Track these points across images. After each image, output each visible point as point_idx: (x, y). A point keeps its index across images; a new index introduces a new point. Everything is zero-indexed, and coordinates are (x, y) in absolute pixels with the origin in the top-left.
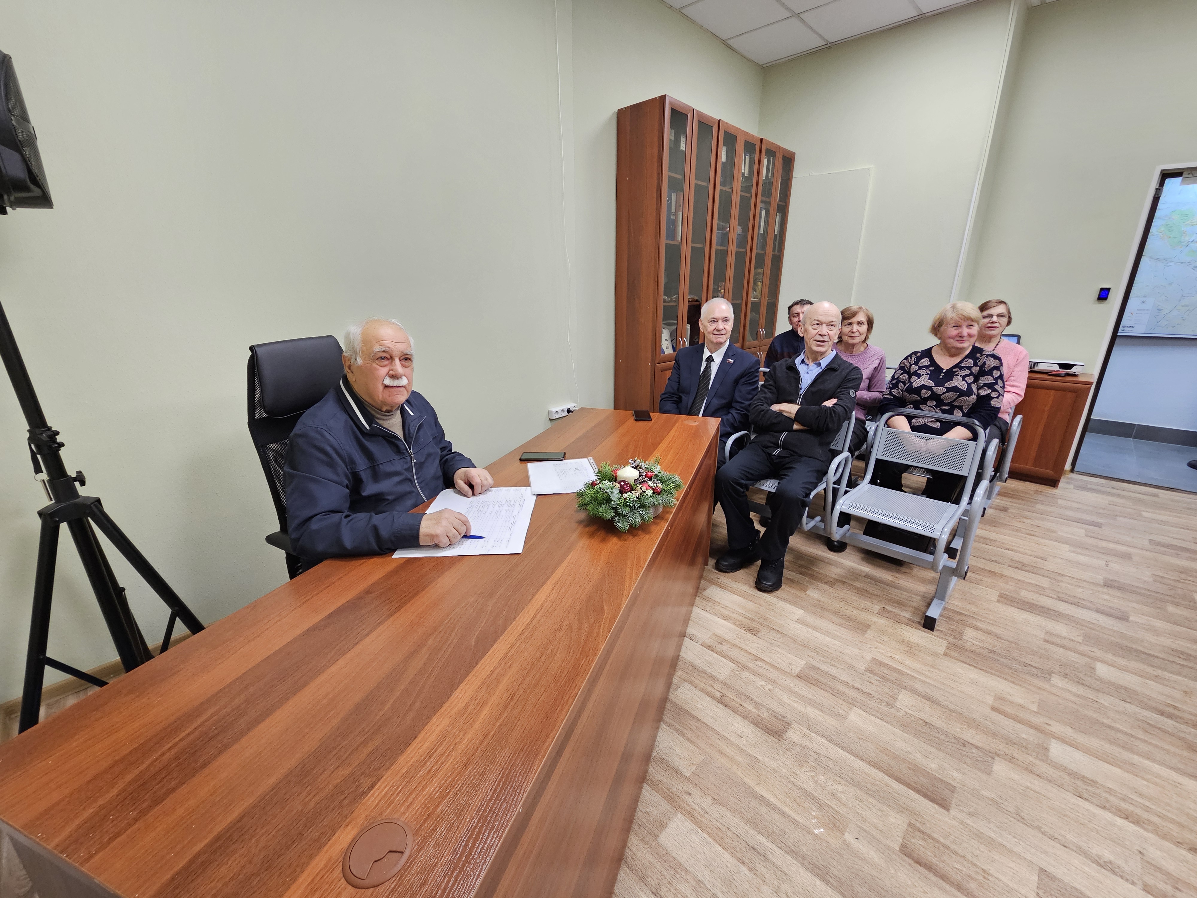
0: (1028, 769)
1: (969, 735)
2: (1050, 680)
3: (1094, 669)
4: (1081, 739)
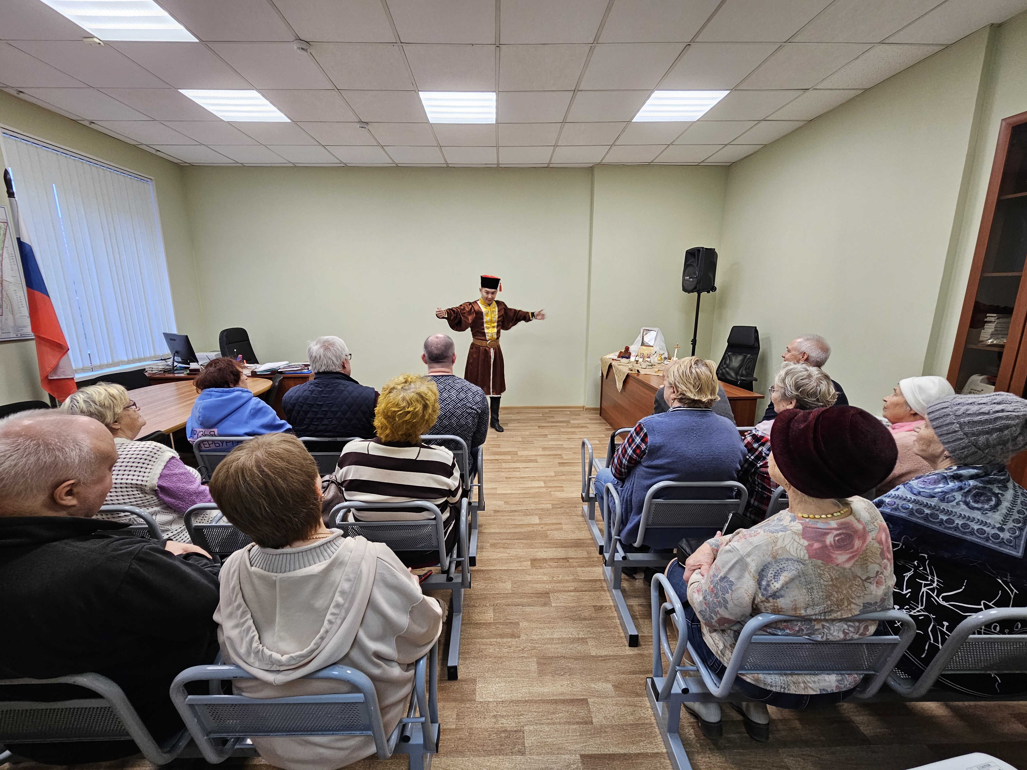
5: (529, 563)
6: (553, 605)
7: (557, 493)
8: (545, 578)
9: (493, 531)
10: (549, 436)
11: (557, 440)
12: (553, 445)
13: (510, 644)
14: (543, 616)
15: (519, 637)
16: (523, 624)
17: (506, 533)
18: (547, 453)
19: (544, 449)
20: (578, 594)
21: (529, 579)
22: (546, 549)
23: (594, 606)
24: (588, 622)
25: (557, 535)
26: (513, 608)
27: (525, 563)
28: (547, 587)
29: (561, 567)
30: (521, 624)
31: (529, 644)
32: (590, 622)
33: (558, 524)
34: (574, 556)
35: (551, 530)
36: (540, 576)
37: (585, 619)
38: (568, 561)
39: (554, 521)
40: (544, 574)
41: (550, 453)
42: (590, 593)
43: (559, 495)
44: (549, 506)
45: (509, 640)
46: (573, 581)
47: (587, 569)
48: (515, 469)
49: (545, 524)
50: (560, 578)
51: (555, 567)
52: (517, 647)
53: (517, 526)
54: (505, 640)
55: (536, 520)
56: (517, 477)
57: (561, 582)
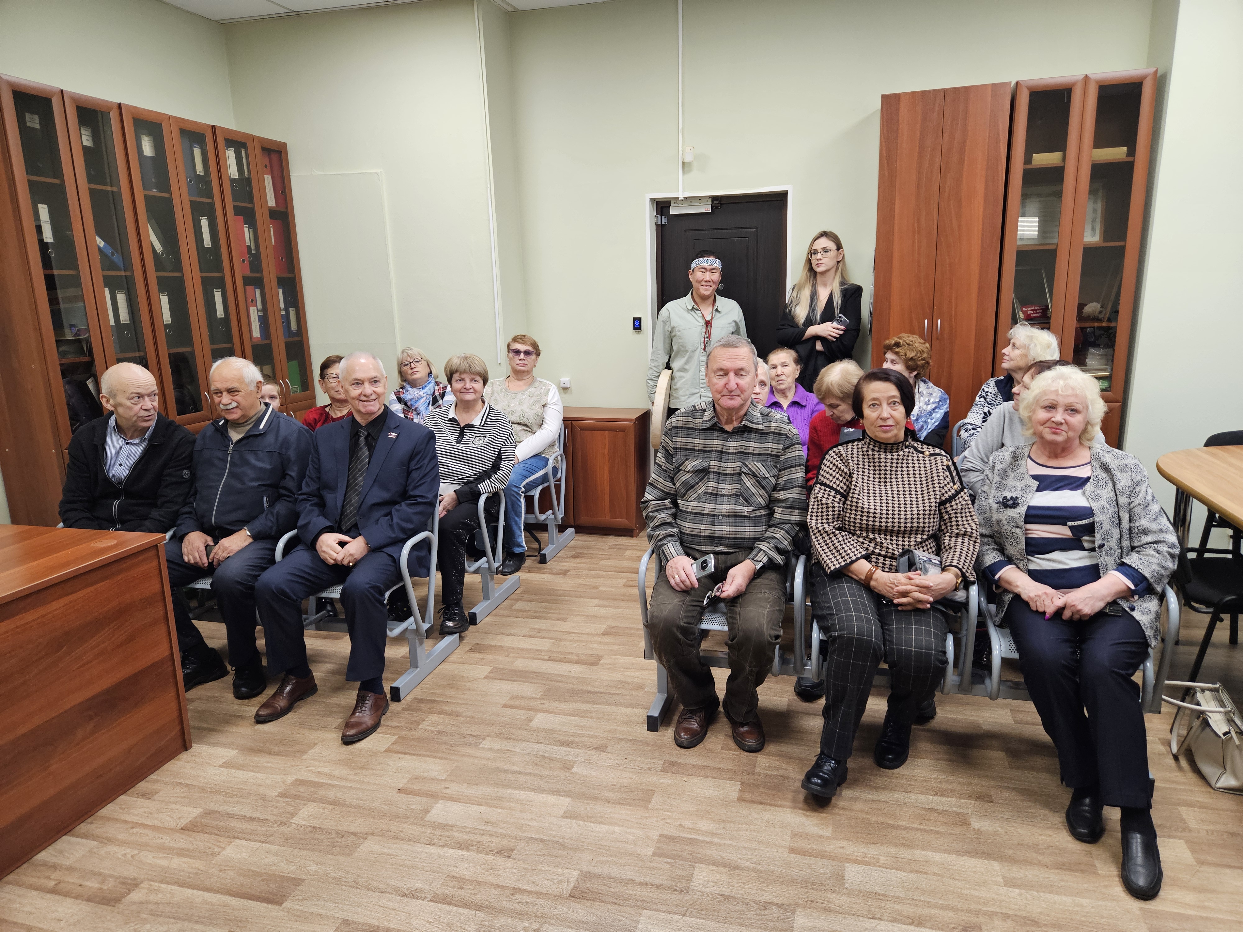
0: (395, 837)
1: (356, 825)
2: (480, 744)
3: (531, 721)
5: (602, 661)
6: (605, 626)
9: (629, 711)
14: (622, 621)
17: (609, 704)
20: (571, 630)
22: (566, 673)
23: (565, 621)
24: (583, 613)
25: (529, 690)
27: (608, 662)
28: (599, 638)
29: (566, 653)
55: (540, 720)
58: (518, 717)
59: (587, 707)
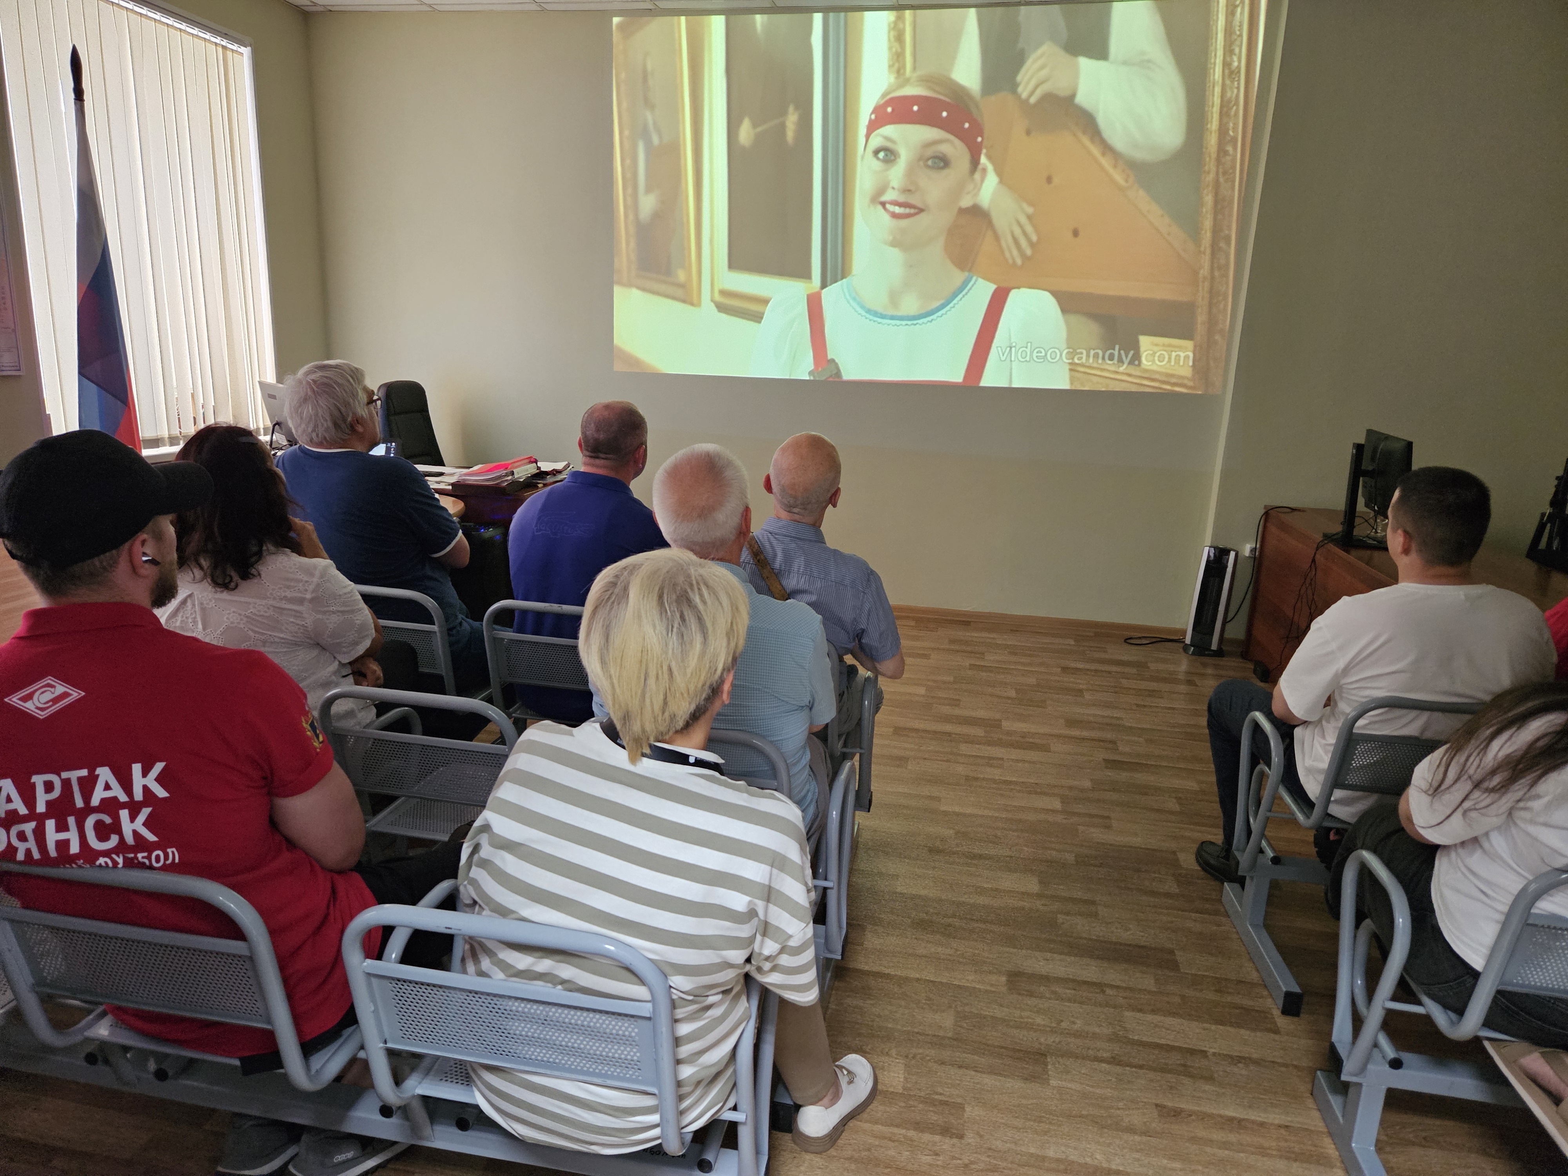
0: (1071, 788)
1: (1115, 796)
2: (1075, 856)
3: (1041, 882)
4: (1042, 817)
5: (1004, 979)
6: (1053, 1082)
7: (1092, 830)
8: (1039, 1020)
10: (1087, 696)
11: (1107, 705)
12: (1095, 715)
13: (936, 1148)
14: (1024, 1102)
15: (961, 1137)
16: (972, 1111)
18: (1076, 732)
19: (1071, 723)
20: (1118, 1069)
21: (999, 1014)
22: (1049, 955)
23: (1157, 1105)
24: (1137, 1138)
25: (1082, 926)
26: (953, 1071)
27: (994, 978)
28: (1042, 1040)
29: (1081, 1003)
30: (968, 1109)
31: (983, 1158)
32: (1145, 1139)
33: (1086, 902)
34: (1119, 983)
35: (1068, 914)
36: (1025, 1014)
37: (1131, 1130)
38: (1103, 992)
39: (1079, 894)
40: (1039, 1012)
41: (1086, 734)
42: (1151, 1075)
43: (1098, 835)
44: (1070, 858)
45: (937, 1138)
46: (1110, 1040)
47: (1149, 1017)
48: (990, 761)
49: (1054, 898)
50: (1076, 1027)
51: (1069, 1000)
52: (954, 1158)
53: (980, 891)
54: (927, 1137)
56: (994, 781)
57: (1077, 1035)
58: (1062, 887)
59: (981, 900)
